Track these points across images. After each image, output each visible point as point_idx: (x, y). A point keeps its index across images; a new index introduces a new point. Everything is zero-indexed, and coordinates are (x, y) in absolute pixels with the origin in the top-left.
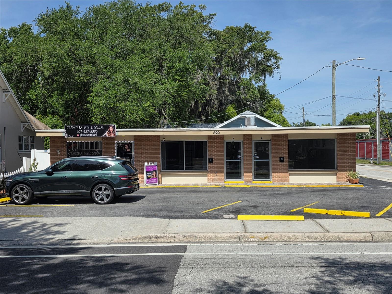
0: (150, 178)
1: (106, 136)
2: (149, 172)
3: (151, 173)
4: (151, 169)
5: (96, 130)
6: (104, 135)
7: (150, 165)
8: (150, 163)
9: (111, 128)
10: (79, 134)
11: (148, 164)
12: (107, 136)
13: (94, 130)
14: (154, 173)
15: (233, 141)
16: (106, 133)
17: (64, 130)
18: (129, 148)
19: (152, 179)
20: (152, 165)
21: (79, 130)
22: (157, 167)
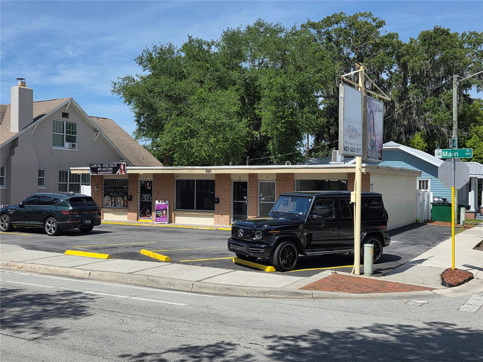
0: (160, 216)
1: (118, 173)
2: (159, 210)
3: (161, 212)
4: (161, 207)
5: (111, 167)
6: (117, 173)
7: (161, 203)
8: (161, 201)
9: (122, 166)
10: (100, 171)
11: (159, 202)
12: (120, 174)
13: (110, 167)
14: (164, 212)
15: (240, 180)
16: (119, 171)
17: (89, 168)
18: (149, 186)
19: (162, 217)
20: (163, 203)
21: (99, 168)
22: (168, 206)
